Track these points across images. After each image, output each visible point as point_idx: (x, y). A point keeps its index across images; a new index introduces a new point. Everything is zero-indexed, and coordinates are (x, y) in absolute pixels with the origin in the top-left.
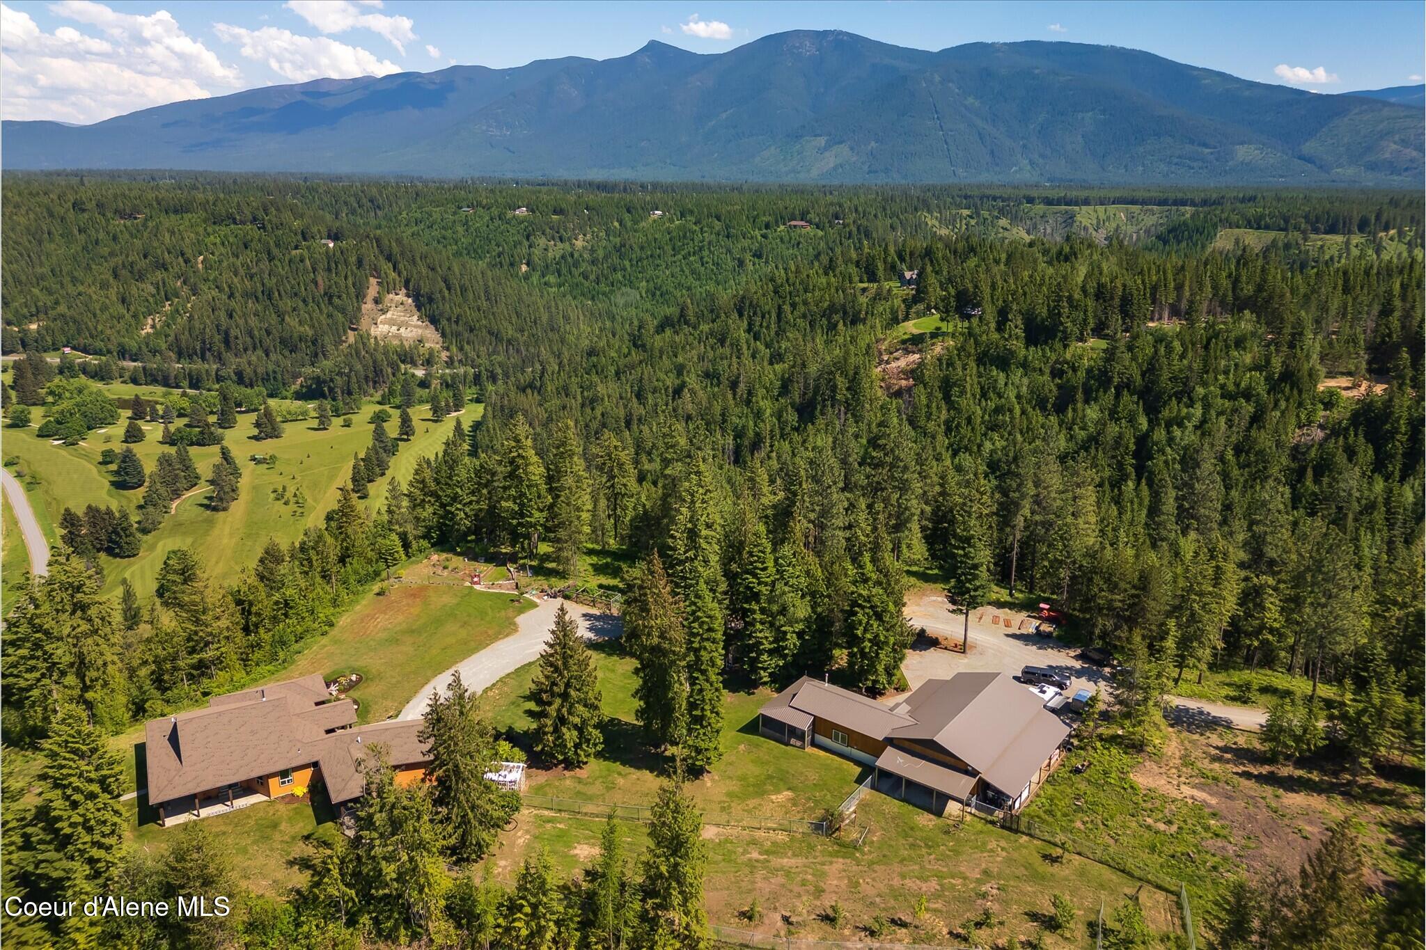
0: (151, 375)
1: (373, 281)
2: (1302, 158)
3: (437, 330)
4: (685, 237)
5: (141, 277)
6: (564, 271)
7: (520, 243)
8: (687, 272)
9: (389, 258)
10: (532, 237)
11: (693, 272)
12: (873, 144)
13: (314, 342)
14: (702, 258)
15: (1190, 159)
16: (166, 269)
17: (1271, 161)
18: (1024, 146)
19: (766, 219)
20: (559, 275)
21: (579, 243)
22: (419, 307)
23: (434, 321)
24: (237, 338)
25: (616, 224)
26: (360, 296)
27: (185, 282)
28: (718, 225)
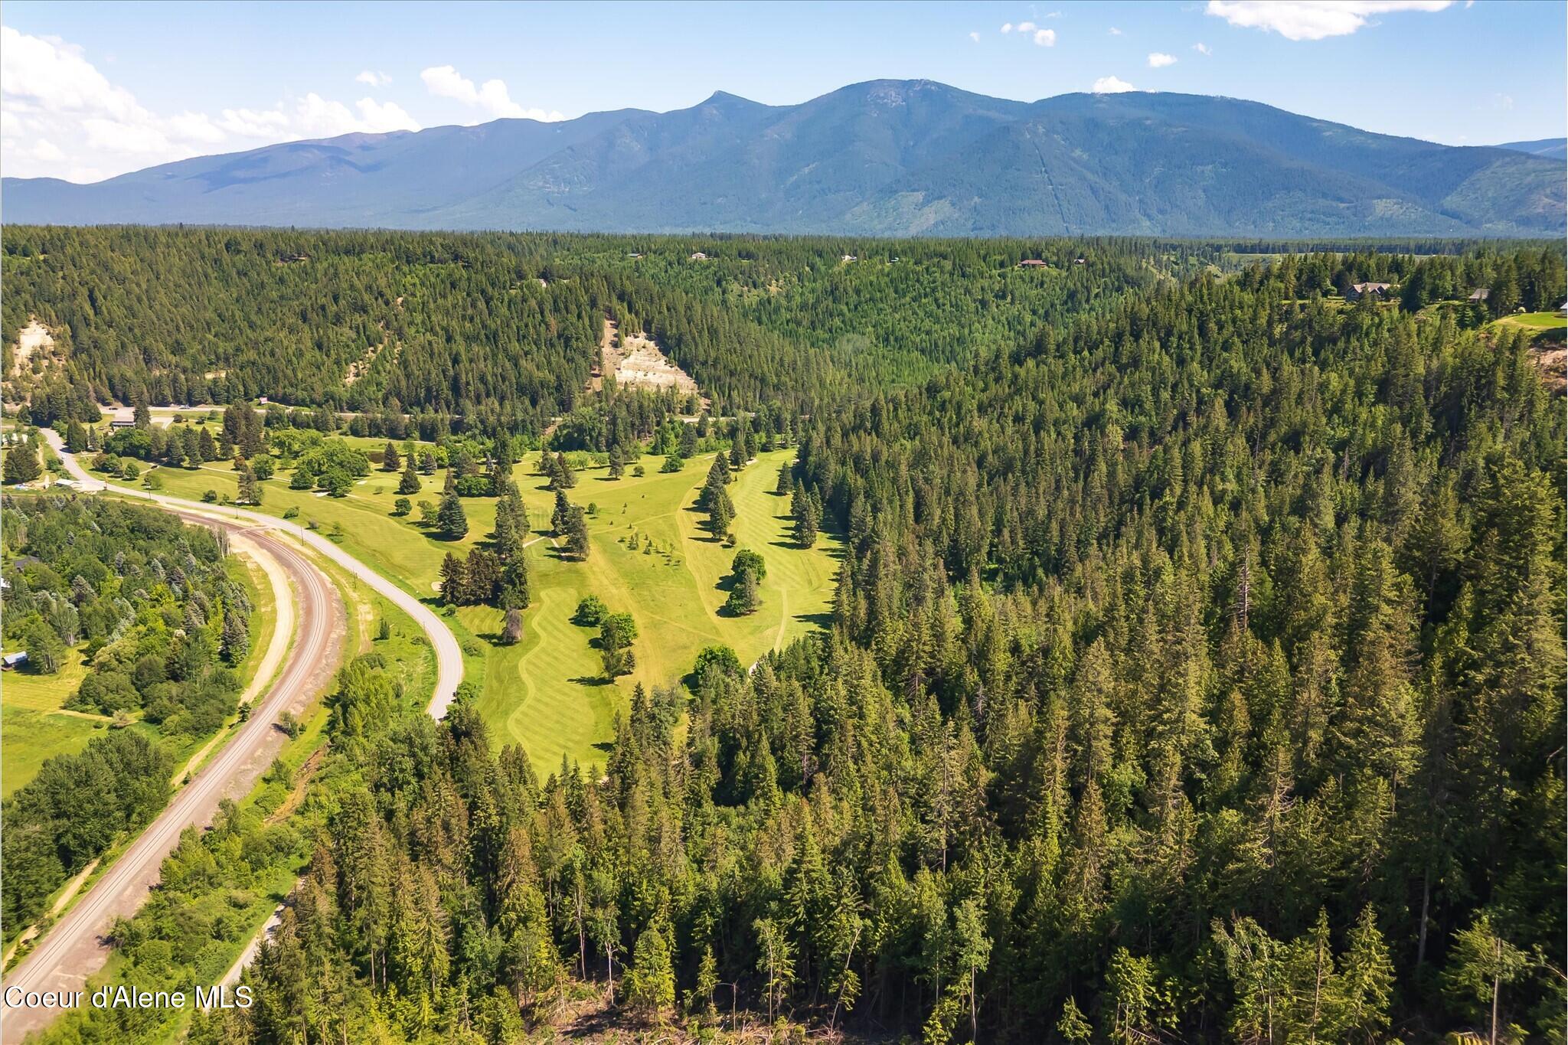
0: (378, 427)
1: (608, 323)
2: (1444, 213)
3: (689, 375)
5: (338, 320)
7: (712, 289)
8: (921, 314)
9: (621, 298)
10: (723, 283)
11: (928, 314)
12: (976, 199)
13: (559, 388)
14: (936, 300)
15: (1324, 214)
16: (366, 312)
17: (1413, 216)
18: (1141, 201)
19: (998, 258)
21: (774, 289)
22: (665, 351)
23: (685, 365)
24: (468, 383)
25: (807, 268)
26: (597, 338)
27: (387, 326)
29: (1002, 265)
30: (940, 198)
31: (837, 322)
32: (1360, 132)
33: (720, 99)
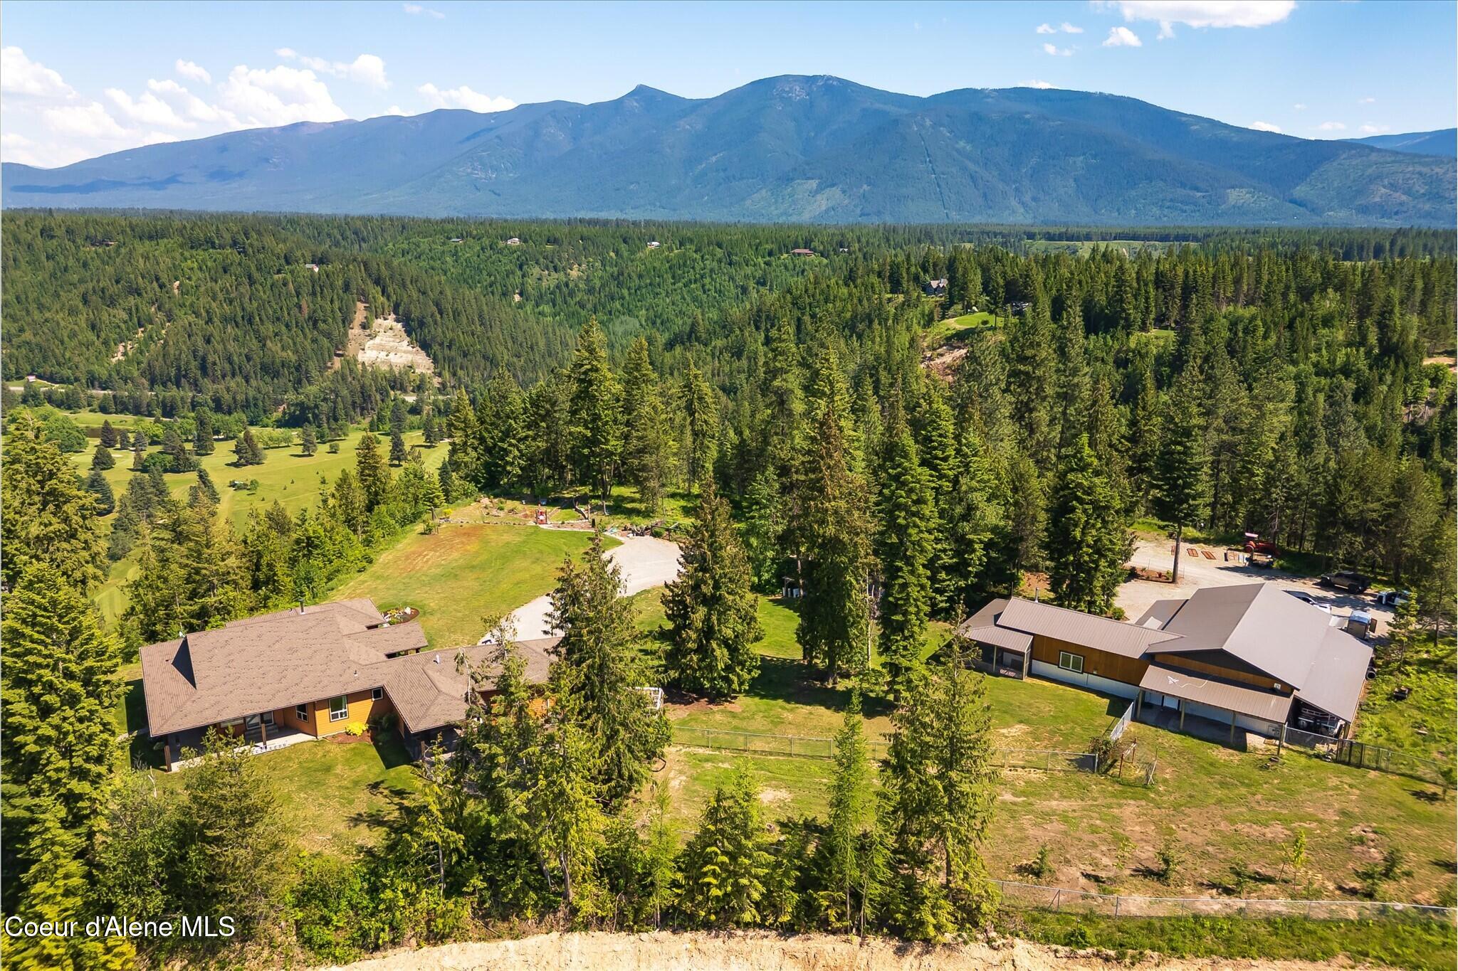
0: (123, 403)
1: (360, 306)
2: (1293, 201)
3: (428, 355)
4: (685, 264)
5: (112, 303)
6: (559, 300)
7: (513, 273)
8: (688, 299)
9: (377, 282)
10: (525, 267)
11: (695, 299)
12: (865, 186)
13: (298, 368)
14: (703, 286)
15: (1182, 202)
16: (140, 295)
17: (1263, 205)
18: (1017, 189)
19: (768, 247)
20: (554, 306)
21: (574, 273)
22: (409, 333)
23: (425, 346)
24: (215, 364)
25: (612, 254)
26: (347, 321)
27: (159, 308)
28: (719, 252)
29: (770, 254)
30: (833, 185)
31: (617, 305)
32: (1226, 126)
33: (642, 92)
